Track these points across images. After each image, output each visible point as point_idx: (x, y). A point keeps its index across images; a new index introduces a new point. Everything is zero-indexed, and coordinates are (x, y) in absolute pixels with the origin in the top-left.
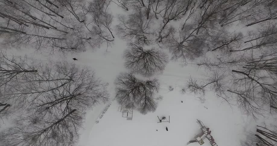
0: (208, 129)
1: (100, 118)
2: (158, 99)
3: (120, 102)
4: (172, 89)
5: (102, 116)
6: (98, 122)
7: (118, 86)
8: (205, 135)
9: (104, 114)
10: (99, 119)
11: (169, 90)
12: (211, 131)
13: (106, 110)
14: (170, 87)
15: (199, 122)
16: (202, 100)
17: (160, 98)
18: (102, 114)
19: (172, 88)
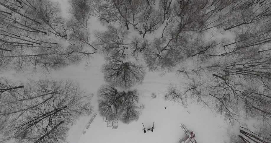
0: (192, 133)
1: (87, 128)
2: (140, 107)
3: (102, 114)
4: (155, 97)
5: (89, 126)
6: (85, 132)
7: (101, 98)
8: (188, 139)
9: (91, 125)
10: (86, 130)
11: (152, 98)
12: (195, 135)
13: (92, 120)
14: (153, 94)
15: (183, 126)
16: (185, 105)
17: (142, 107)
18: (88, 125)
19: (155, 95)
